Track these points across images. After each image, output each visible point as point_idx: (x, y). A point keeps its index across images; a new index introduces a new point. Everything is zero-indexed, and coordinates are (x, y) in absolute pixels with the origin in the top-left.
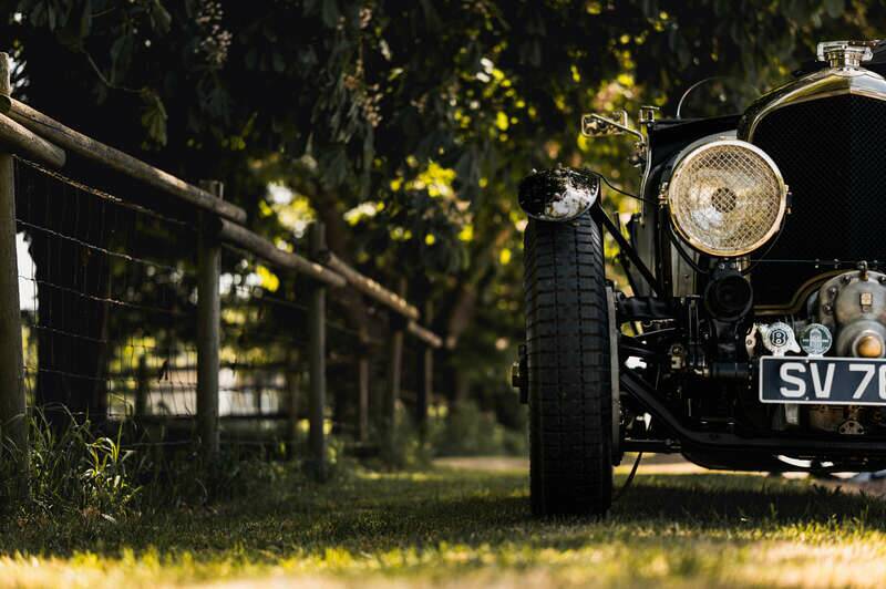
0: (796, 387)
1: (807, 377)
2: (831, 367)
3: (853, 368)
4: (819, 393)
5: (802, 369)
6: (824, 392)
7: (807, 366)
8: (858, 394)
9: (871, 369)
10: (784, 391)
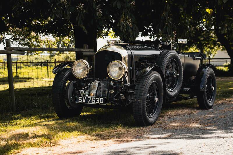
0: (80, 101)
1: (82, 99)
2: (85, 98)
3: (88, 98)
4: (83, 102)
5: (82, 98)
6: (84, 102)
7: (82, 97)
8: (89, 102)
9: (91, 98)
10: (79, 101)
